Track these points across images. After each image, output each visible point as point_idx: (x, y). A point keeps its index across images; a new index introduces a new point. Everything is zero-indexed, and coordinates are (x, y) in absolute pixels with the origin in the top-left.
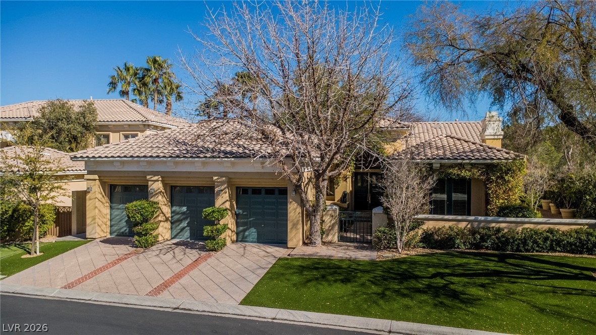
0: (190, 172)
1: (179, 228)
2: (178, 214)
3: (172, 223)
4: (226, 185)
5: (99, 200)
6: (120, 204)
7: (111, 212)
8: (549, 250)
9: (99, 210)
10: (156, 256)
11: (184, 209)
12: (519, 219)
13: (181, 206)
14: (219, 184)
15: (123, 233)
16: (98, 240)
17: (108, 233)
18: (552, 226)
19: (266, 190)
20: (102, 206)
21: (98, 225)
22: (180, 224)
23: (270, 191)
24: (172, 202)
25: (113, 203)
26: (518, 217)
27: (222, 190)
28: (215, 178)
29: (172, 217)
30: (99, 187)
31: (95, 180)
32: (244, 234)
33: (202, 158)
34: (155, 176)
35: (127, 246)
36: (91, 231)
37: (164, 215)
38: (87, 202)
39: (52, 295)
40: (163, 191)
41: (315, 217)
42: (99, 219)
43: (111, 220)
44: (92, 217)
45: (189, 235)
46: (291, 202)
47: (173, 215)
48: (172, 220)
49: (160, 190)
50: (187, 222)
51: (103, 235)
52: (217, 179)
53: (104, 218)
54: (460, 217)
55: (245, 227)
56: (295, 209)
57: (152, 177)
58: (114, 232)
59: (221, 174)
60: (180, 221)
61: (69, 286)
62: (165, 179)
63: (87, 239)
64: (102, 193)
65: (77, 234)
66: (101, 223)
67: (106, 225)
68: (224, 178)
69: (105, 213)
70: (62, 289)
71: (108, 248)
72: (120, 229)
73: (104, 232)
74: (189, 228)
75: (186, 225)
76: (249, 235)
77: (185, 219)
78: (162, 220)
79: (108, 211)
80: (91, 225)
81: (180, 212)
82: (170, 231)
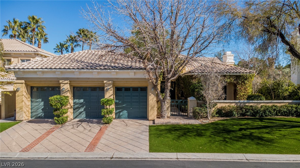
0: (89, 78)
1: (79, 112)
2: (77, 104)
3: (74, 109)
4: (111, 86)
5: (25, 96)
6: (38, 99)
7: (31, 104)
8: (275, 115)
9: (25, 103)
10: (72, 128)
11: (82, 101)
12: (259, 101)
13: (80, 99)
14: (107, 85)
15: (40, 116)
16: (25, 121)
17: (30, 117)
18: (274, 104)
19: (133, 88)
20: (26, 100)
21: (24, 112)
22: (79, 110)
23: (135, 89)
24: (74, 97)
25: (33, 99)
26: (259, 100)
27: (109, 89)
28: (105, 82)
29: (74, 106)
30: (25, 88)
31: (22, 83)
32: (120, 114)
33: (99, 69)
34: (65, 80)
35: (48, 124)
36: (19, 117)
37: (70, 105)
38: (16, 98)
39: (16, 157)
40: (70, 90)
41: (164, 102)
42: (25, 108)
43: (31, 109)
44: (20, 107)
45: (85, 116)
46: (150, 95)
47: (74, 104)
48: (74, 107)
49: (68, 90)
50: (84, 108)
51: (27, 118)
52: (106, 82)
53: (27, 107)
54: (232, 101)
55: (120, 110)
56: (153, 99)
57: (63, 82)
58: (34, 116)
59: (109, 79)
60: (79, 108)
61: (25, 150)
62: (72, 82)
63: (16, 121)
64: (26, 92)
65: (5, 118)
66: (26, 110)
67: (29, 112)
68: (111, 82)
69: (28, 105)
70: (21, 152)
71: (36, 126)
72: (38, 114)
73: (27, 116)
74: (85, 112)
75: (83, 110)
76: (123, 115)
77: (82, 106)
78: (69, 107)
79: (30, 103)
80: (19, 112)
81: (79, 103)
82: (73, 114)
